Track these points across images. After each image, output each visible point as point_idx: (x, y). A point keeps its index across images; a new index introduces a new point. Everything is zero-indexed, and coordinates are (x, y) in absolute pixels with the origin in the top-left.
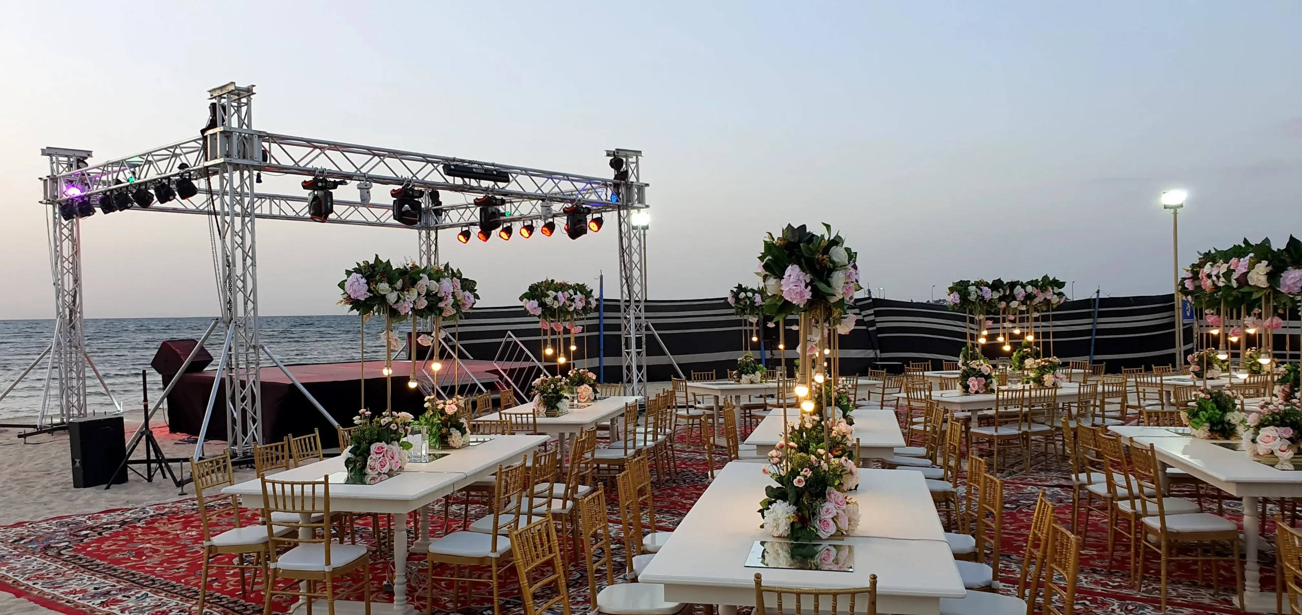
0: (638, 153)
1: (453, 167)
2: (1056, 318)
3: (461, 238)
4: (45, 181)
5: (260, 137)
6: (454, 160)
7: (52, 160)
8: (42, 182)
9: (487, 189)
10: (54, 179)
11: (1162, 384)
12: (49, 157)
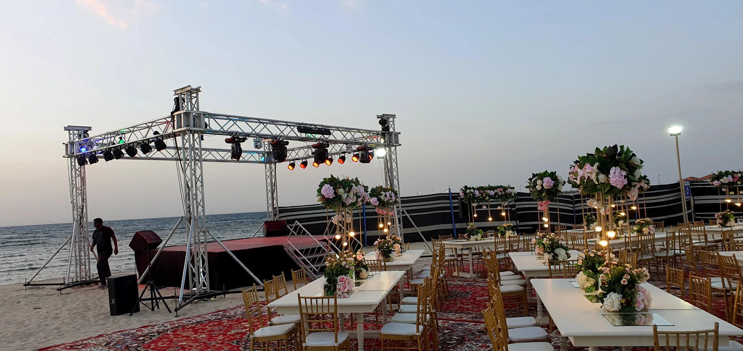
0: (394, 116)
1: (302, 128)
2: (647, 195)
3: (290, 167)
4: (67, 145)
5: (204, 115)
6: (302, 124)
7: (70, 133)
8: (65, 145)
9: (319, 139)
10: (72, 144)
11: (705, 231)
12: (68, 131)
